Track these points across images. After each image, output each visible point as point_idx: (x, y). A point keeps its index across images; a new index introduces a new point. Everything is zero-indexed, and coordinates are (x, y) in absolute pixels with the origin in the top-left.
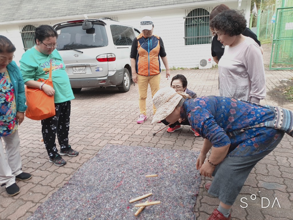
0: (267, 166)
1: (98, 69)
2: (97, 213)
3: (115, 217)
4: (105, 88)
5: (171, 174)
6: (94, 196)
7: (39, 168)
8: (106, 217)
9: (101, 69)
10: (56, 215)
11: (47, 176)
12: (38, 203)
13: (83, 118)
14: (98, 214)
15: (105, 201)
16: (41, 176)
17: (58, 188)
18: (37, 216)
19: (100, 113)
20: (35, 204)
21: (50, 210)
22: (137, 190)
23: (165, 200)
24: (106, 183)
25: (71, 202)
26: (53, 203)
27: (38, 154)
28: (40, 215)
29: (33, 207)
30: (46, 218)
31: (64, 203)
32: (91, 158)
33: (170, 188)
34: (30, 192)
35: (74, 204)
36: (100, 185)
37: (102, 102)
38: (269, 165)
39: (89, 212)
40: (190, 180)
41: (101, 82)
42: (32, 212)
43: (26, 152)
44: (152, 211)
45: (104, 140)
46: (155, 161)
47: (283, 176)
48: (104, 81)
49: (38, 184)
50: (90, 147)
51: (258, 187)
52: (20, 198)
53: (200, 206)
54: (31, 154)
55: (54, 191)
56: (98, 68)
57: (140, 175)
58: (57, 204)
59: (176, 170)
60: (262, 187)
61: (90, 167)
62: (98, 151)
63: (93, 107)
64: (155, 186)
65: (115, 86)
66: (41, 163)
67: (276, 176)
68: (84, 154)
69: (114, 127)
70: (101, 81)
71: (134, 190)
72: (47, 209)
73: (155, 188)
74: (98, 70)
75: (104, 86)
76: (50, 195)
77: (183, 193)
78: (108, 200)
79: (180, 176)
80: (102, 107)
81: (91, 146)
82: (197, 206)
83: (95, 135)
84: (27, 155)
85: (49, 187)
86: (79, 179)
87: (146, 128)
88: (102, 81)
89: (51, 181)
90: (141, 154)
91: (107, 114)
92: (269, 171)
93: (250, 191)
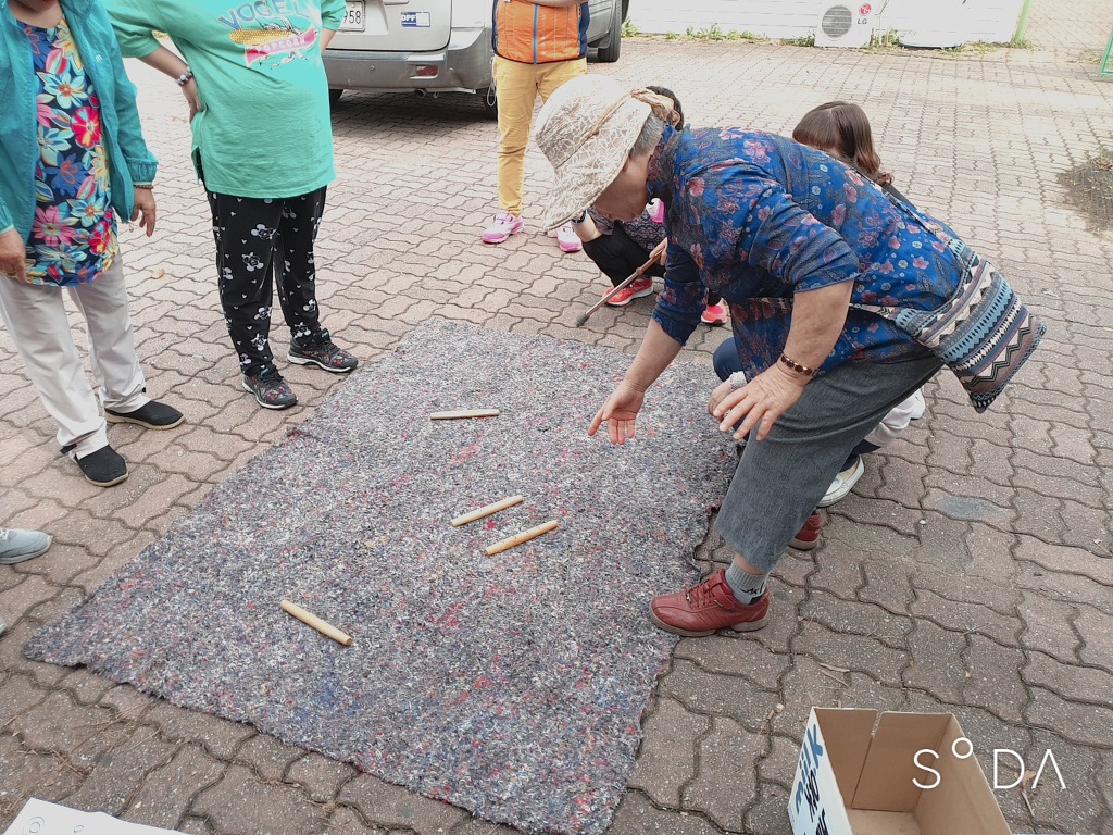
0: (973, 443)
1: (412, 17)
2: (393, 530)
3: (448, 549)
4: (435, 97)
5: (639, 437)
6: (384, 482)
7: (200, 374)
8: (418, 544)
9: (421, 19)
10: (264, 523)
11: (229, 402)
12: (206, 481)
13: (347, 210)
14: (397, 534)
15: (419, 499)
16: (208, 402)
17: (268, 446)
18: (205, 520)
19: (410, 198)
20: (193, 485)
21: (243, 506)
22: (522, 477)
23: (610, 514)
24: (424, 444)
25: (308, 492)
26: (251, 488)
27: (196, 328)
28: (212, 517)
29: (191, 492)
30: (233, 530)
31: (286, 490)
32: (374, 359)
33: (631, 480)
34: (178, 447)
35: (317, 497)
36: (402, 449)
37: (418, 152)
38: (979, 443)
39: (368, 524)
40: (699, 463)
41: (420, 73)
42: (189, 508)
43: (152, 315)
44: (565, 543)
45: (421, 300)
46: (591, 391)
47: (1016, 482)
48: (431, 68)
49: (200, 424)
50: (369, 322)
51: (921, 508)
52: (149, 461)
53: (718, 543)
54: (167, 325)
55: (254, 453)
56: (410, 14)
57: (538, 433)
58: (264, 490)
59: (657, 428)
60: (934, 510)
61: (370, 388)
62: (400, 338)
63: (383, 169)
64: (582, 470)
65: (470, 91)
66: (204, 359)
67: (995, 478)
68: (352, 345)
69: (458, 257)
70: (419, 68)
71: (513, 476)
72: (232, 502)
73: (581, 476)
74: (411, 24)
75: (429, 90)
76: (241, 462)
77: (669, 500)
78: (429, 496)
79: (666, 449)
80: (419, 172)
81: (375, 319)
82: (710, 544)
83: (388, 281)
84: (158, 327)
85: (236, 437)
86: (334, 423)
87: (574, 275)
88: (423, 68)
89: (240, 420)
90: (546, 364)
91: (434, 202)
92: (974, 462)
93: (894, 518)
